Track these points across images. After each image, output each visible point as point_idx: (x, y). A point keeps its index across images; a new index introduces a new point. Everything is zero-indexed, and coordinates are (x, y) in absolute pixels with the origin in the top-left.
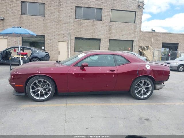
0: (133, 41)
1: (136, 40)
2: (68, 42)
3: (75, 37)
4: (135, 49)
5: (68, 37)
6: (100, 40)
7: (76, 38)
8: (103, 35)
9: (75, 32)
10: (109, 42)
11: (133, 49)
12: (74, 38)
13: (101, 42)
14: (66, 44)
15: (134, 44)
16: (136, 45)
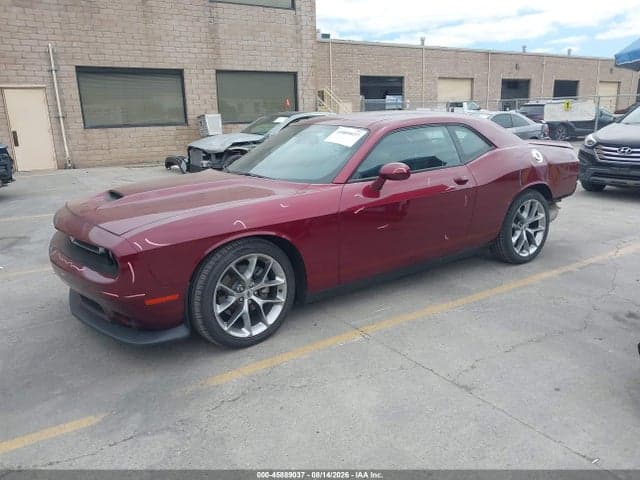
0: (295, 75)
1: (304, 70)
2: (49, 90)
3: (77, 67)
4: (306, 101)
5: (46, 68)
6: (179, 73)
7: (81, 71)
8: (191, 56)
9: (75, 44)
10: (214, 81)
11: (300, 102)
12: (74, 69)
13: (186, 81)
14: (40, 94)
15: (299, 83)
16: (306, 88)
